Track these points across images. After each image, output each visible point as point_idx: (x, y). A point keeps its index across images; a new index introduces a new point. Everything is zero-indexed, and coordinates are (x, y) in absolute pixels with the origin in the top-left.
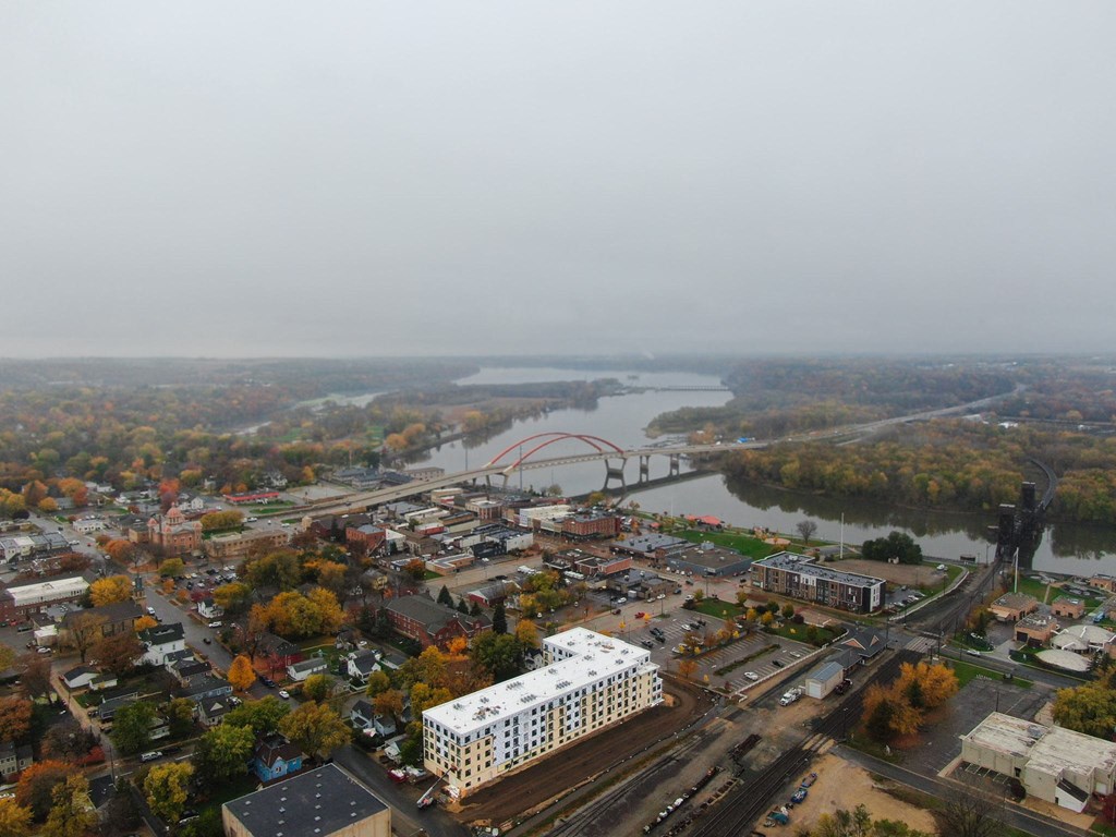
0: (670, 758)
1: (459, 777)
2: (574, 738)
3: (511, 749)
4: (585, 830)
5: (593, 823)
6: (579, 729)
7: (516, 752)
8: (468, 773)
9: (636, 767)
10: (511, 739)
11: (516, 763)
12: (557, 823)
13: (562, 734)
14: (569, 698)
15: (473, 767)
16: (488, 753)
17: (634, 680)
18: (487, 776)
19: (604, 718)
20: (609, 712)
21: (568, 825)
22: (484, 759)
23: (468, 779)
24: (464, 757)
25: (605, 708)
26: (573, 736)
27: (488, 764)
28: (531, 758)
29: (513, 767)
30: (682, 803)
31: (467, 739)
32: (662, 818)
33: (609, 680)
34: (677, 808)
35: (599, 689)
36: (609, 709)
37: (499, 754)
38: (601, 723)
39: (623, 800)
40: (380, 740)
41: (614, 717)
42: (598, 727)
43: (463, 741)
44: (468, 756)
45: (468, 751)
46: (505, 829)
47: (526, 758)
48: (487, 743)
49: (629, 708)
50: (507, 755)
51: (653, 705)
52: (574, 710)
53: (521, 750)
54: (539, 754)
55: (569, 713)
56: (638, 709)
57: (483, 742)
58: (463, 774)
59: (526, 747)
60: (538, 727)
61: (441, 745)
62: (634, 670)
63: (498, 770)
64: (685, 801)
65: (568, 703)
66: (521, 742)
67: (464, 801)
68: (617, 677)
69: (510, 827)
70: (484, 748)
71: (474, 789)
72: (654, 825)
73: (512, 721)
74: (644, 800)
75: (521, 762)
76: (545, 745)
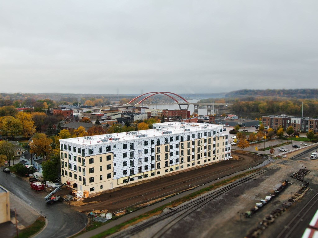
0: (249, 179)
1: (84, 183)
2: (175, 171)
3: (128, 168)
4: (192, 215)
5: (199, 210)
6: (179, 165)
7: (132, 172)
8: (92, 180)
9: (224, 182)
10: (128, 159)
11: (132, 179)
12: (166, 210)
13: (166, 165)
14: (172, 140)
15: (96, 175)
16: (109, 167)
17: (214, 139)
18: (109, 185)
19: (196, 161)
20: (199, 158)
21: (176, 211)
22: (105, 172)
23: (92, 185)
24: (88, 166)
25: (196, 153)
26: (174, 169)
27: (109, 176)
28: (144, 179)
29: (130, 182)
30: (271, 199)
31: (91, 152)
32: (259, 207)
33: (199, 135)
34: (268, 202)
35: (192, 139)
36: (199, 155)
37: (119, 169)
38: (193, 164)
39: (220, 198)
40: (33, 170)
41: (202, 163)
42: (191, 166)
43: (87, 152)
44: (91, 166)
45: (91, 161)
46: (118, 214)
47: (140, 177)
48: (108, 158)
49: (211, 158)
50: (125, 172)
51: (226, 159)
52: (175, 150)
53: (136, 171)
54: (150, 177)
55: (171, 151)
56: (216, 160)
57: (104, 158)
58: (87, 181)
59: (140, 169)
60: (149, 155)
61: (72, 161)
62: (214, 133)
63: (117, 182)
64: (273, 198)
65: (171, 143)
66: (136, 163)
67: (87, 200)
68: (203, 134)
69: (124, 213)
70: (105, 163)
71: (97, 193)
72: (254, 212)
73: (128, 146)
74: (238, 198)
75: (136, 180)
76: (155, 170)
